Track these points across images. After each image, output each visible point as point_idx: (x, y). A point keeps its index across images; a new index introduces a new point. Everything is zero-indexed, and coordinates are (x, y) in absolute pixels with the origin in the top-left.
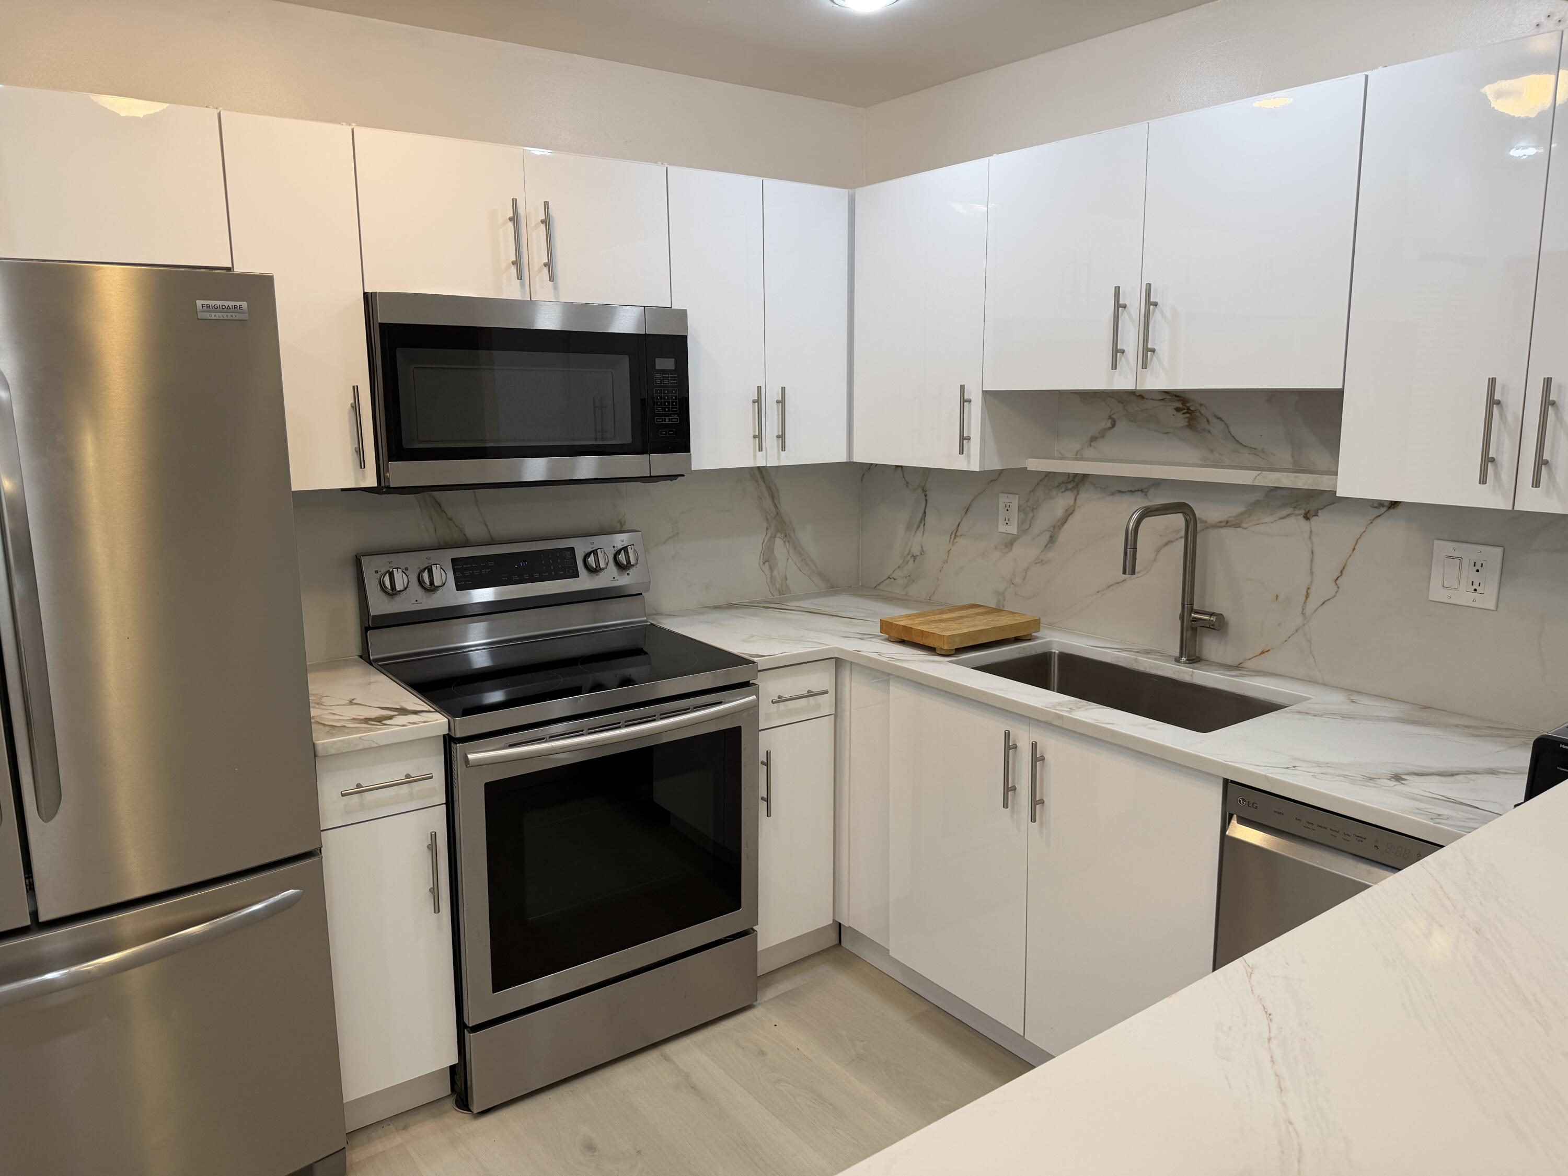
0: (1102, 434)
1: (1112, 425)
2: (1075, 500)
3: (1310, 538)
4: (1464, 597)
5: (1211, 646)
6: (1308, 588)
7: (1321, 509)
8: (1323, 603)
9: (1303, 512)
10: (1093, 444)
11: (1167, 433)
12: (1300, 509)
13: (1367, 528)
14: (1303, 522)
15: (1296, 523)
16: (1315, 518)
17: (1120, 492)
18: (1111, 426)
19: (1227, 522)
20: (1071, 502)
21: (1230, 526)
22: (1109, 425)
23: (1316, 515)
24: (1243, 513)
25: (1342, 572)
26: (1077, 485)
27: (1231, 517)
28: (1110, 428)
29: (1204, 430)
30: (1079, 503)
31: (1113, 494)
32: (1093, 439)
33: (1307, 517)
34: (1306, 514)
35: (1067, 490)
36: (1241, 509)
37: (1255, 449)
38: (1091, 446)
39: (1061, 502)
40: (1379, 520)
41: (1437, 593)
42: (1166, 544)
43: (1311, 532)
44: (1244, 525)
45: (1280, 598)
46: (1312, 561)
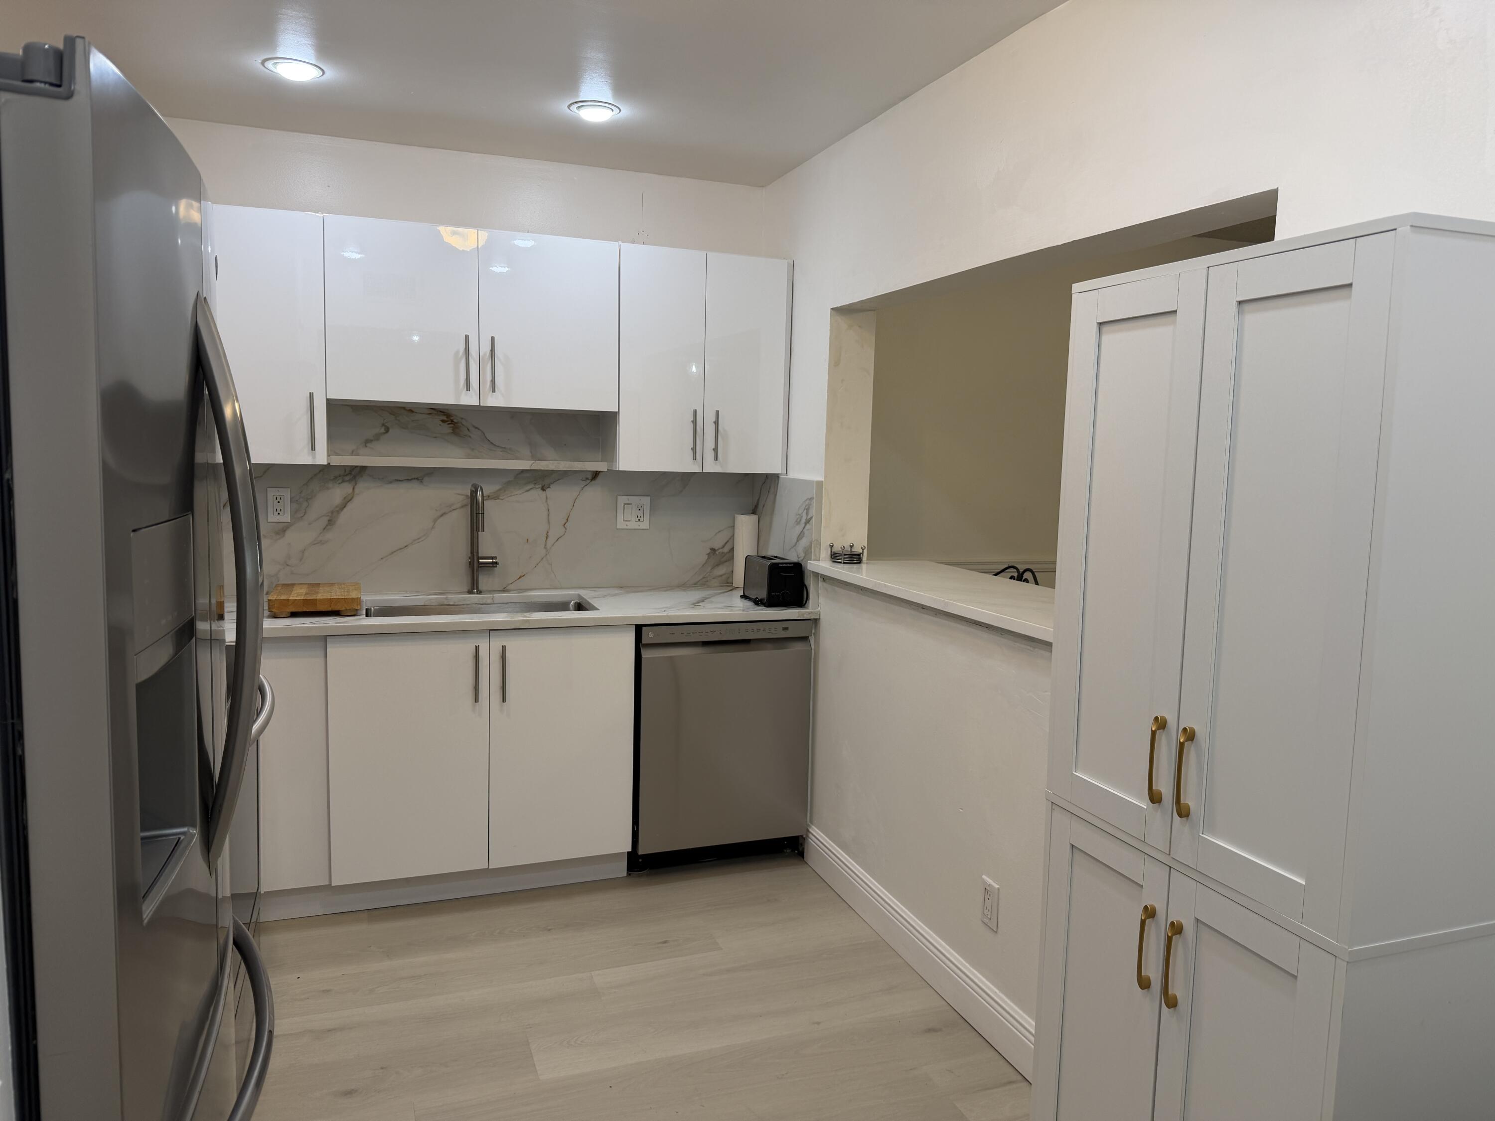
0: (377, 437)
2: (353, 489)
3: (546, 502)
4: (633, 525)
6: (547, 532)
7: (552, 484)
8: (558, 540)
9: (540, 486)
11: (435, 437)
12: (539, 484)
13: (580, 492)
14: (541, 492)
15: (537, 493)
17: (397, 480)
22: (383, 430)
23: (549, 487)
25: (567, 520)
26: (355, 477)
27: (490, 493)
28: (385, 433)
29: (466, 436)
30: (357, 491)
31: (391, 482)
32: (367, 442)
33: (543, 489)
35: (343, 481)
37: (505, 448)
38: (366, 446)
39: (337, 493)
40: (586, 488)
41: (621, 524)
42: (442, 516)
45: (530, 541)
46: (549, 515)
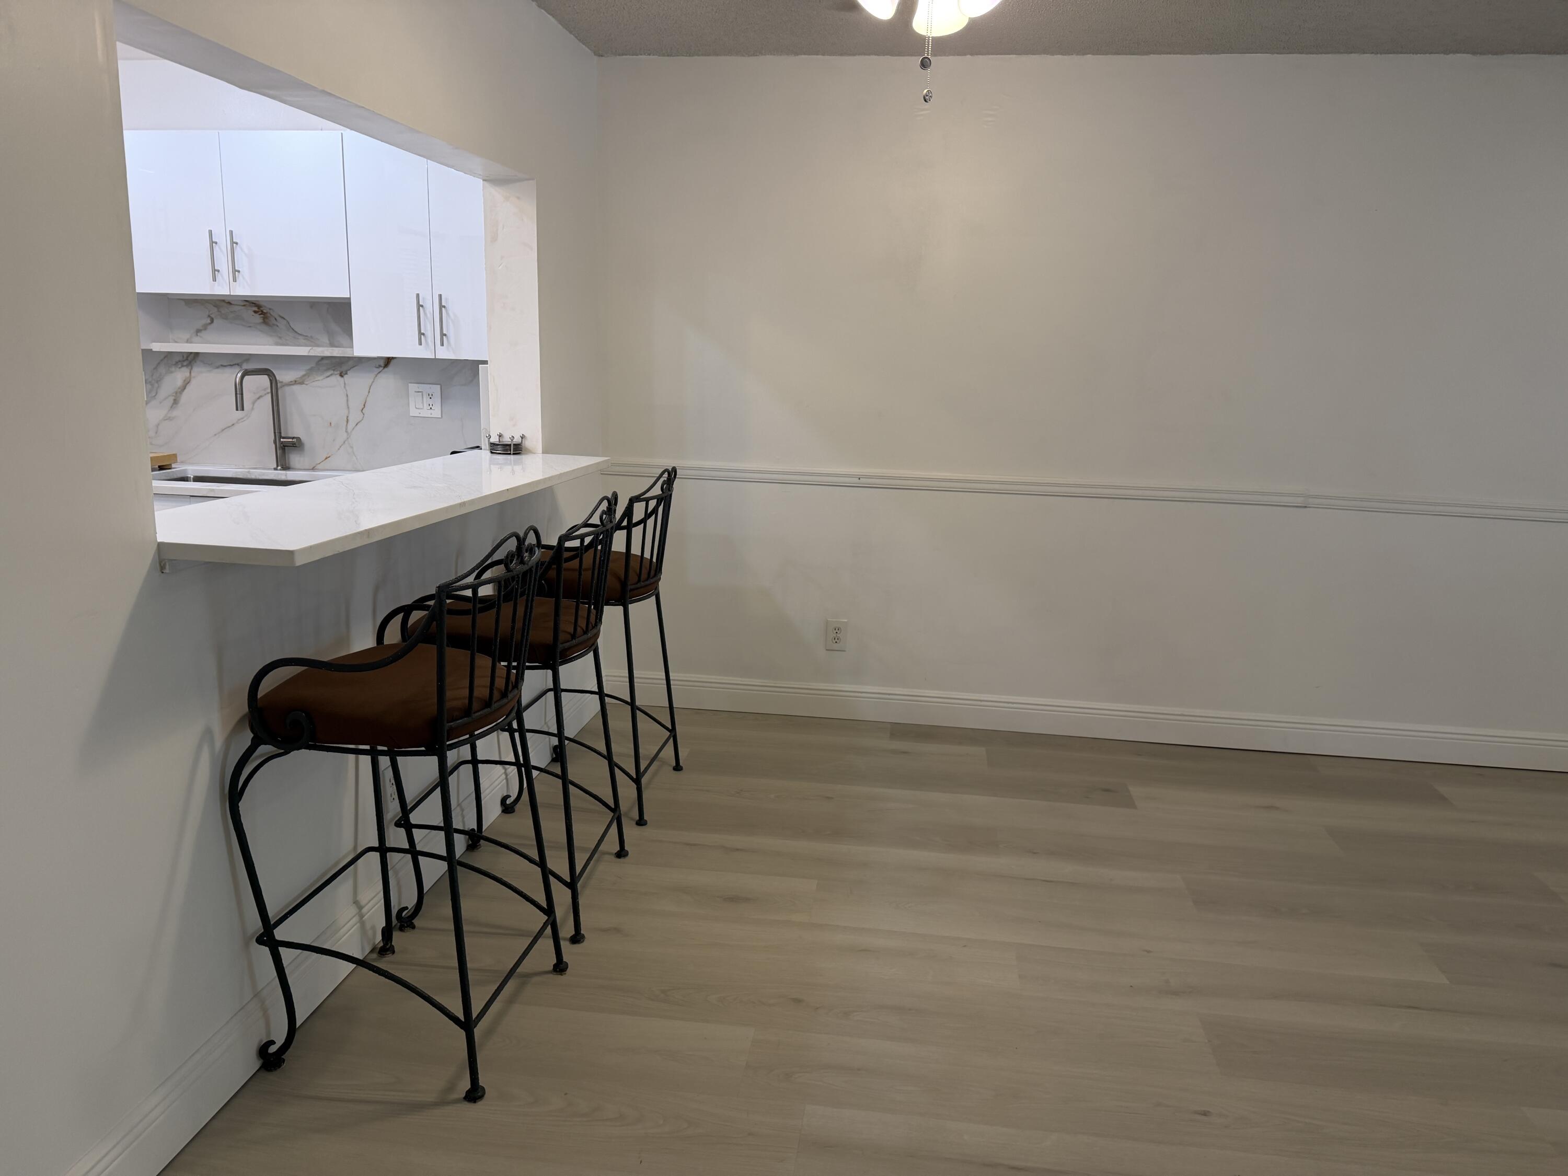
0: (205, 327)
1: (210, 320)
2: (190, 373)
3: (345, 387)
4: (426, 413)
5: (295, 458)
6: (347, 417)
7: (349, 370)
8: (357, 424)
9: (339, 372)
10: (198, 334)
11: (250, 327)
12: (337, 371)
13: (374, 379)
14: (339, 378)
15: (335, 380)
16: (346, 375)
17: (222, 366)
18: (210, 322)
19: (296, 381)
20: (188, 374)
21: (298, 384)
22: (209, 321)
23: (346, 374)
24: (304, 376)
25: (364, 405)
26: (190, 362)
27: (297, 378)
28: (210, 324)
29: (274, 325)
30: (193, 374)
31: (218, 367)
32: (198, 331)
33: (341, 376)
34: (341, 373)
35: (183, 366)
36: (303, 373)
37: (306, 336)
38: (197, 335)
39: (179, 375)
40: (379, 375)
41: (413, 412)
42: (259, 398)
43: (345, 383)
44: (305, 383)
45: (333, 425)
46: (347, 401)
